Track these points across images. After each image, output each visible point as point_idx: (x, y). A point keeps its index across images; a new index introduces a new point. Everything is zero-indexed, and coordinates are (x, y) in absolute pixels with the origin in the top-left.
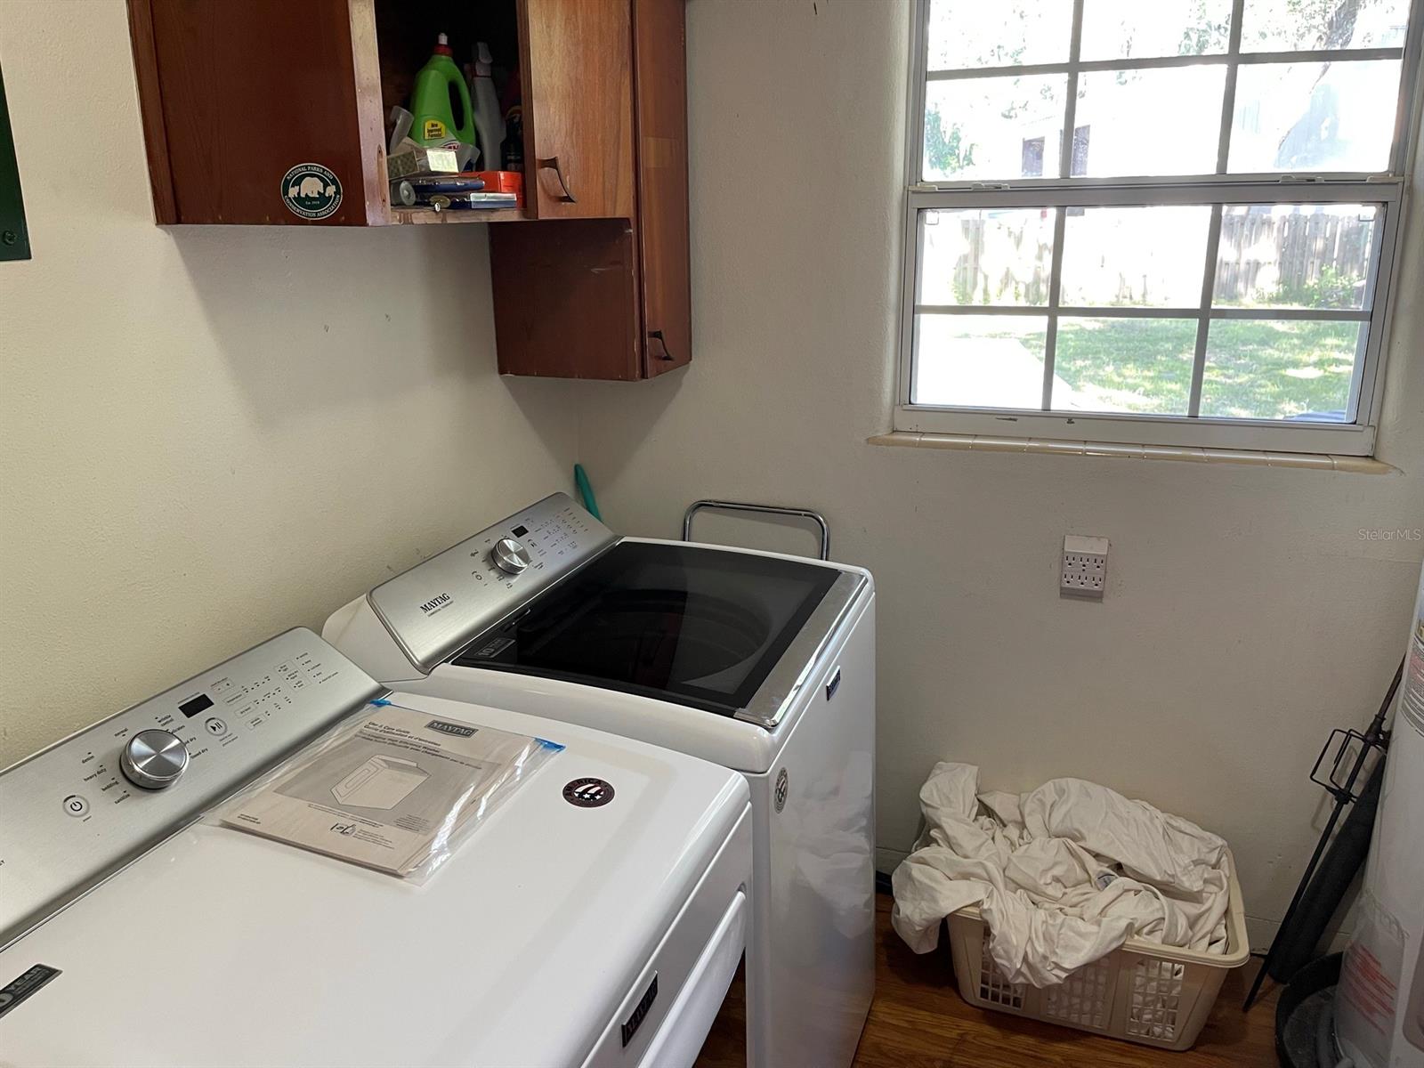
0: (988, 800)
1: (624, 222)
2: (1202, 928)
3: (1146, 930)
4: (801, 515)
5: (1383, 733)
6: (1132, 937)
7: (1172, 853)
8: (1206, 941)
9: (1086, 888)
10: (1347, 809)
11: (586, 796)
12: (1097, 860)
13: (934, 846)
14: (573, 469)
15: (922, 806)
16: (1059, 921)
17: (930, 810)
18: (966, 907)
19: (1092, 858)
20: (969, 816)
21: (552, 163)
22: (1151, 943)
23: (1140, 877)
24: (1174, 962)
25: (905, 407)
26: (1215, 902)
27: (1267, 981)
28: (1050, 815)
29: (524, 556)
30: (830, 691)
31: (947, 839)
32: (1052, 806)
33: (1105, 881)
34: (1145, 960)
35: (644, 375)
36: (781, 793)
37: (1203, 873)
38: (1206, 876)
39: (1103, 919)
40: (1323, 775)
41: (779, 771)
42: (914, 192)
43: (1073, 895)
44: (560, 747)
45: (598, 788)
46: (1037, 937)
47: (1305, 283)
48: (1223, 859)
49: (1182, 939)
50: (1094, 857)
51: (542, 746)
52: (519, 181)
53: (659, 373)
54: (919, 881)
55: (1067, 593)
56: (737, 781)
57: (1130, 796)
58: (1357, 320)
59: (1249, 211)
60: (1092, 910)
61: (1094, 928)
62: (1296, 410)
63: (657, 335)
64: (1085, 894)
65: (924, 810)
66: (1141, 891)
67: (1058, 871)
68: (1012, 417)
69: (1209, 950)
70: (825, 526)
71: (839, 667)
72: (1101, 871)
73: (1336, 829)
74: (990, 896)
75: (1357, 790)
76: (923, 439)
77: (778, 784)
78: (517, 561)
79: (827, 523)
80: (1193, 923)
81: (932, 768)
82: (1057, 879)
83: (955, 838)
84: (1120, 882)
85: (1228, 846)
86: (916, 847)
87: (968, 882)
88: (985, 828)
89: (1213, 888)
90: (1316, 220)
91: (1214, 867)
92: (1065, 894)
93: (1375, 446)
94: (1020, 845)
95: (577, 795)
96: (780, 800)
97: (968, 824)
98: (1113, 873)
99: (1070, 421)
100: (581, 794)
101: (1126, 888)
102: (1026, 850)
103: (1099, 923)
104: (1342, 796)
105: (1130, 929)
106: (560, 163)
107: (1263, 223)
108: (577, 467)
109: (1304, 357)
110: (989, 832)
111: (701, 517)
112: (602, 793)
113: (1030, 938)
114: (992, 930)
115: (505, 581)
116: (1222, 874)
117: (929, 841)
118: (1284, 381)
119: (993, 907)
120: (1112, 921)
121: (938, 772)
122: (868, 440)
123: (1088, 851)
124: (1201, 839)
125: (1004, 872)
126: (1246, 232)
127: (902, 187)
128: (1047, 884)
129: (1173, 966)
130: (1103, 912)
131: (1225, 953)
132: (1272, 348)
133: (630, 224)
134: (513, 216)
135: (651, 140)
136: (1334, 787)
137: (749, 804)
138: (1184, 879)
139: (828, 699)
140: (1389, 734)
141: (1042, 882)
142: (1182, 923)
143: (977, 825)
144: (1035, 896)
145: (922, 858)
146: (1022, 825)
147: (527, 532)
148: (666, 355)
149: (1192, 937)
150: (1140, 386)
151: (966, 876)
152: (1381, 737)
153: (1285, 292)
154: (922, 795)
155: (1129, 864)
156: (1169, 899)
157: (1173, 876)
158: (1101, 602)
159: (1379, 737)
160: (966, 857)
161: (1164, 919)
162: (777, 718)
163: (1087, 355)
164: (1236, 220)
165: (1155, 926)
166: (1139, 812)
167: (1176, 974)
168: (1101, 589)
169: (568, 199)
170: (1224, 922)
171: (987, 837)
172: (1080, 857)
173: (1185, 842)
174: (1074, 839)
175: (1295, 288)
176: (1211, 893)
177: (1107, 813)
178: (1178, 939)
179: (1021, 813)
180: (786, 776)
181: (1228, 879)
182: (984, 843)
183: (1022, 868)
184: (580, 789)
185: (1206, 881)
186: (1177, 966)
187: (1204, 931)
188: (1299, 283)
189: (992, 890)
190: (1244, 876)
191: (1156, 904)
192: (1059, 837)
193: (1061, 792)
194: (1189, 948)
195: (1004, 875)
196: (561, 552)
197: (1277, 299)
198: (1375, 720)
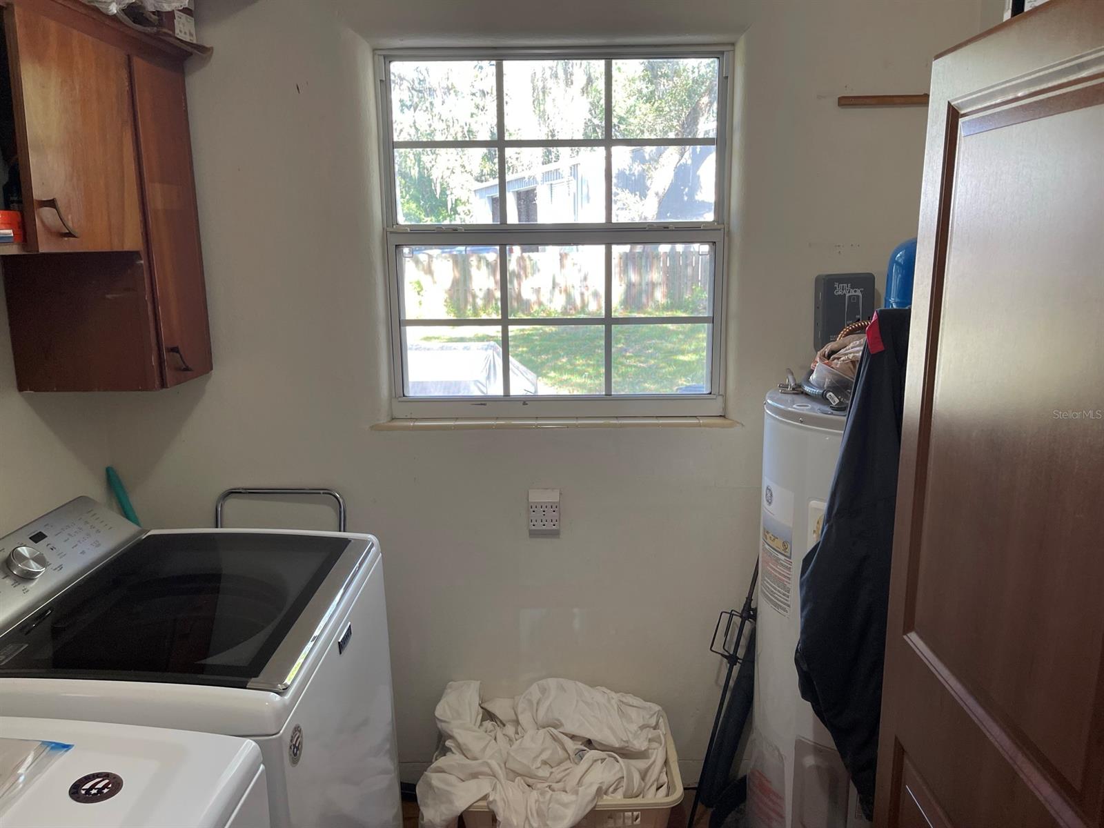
0: (490, 707)
1: (133, 255)
2: (649, 780)
3: (611, 789)
4: (320, 493)
5: (753, 610)
6: (602, 798)
7: (625, 724)
8: (654, 787)
9: (567, 764)
10: (736, 668)
11: (94, 791)
12: (573, 740)
13: (449, 754)
14: (104, 472)
15: (438, 722)
16: (548, 797)
17: (443, 724)
18: (475, 803)
19: (569, 739)
20: (475, 725)
21: (52, 203)
22: (615, 799)
23: (605, 748)
24: (632, 811)
25: (400, 399)
26: (658, 756)
27: (700, 807)
28: (537, 710)
29: (41, 561)
30: (341, 646)
31: (459, 746)
32: (538, 703)
33: (580, 755)
34: (613, 814)
35: (163, 385)
36: (296, 750)
37: (647, 735)
38: (650, 736)
39: (580, 789)
40: (718, 646)
41: (293, 727)
42: (391, 232)
43: (558, 773)
44: (67, 747)
45: (107, 781)
46: (532, 814)
47: (682, 298)
48: (660, 721)
49: (638, 789)
50: (571, 738)
51: (48, 748)
52: (19, 219)
53: (179, 383)
54: (438, 789)
55: (534, 534)
56: (249, 746)
57: (593, 684)
58: (705, 323)
59: (644, 248)
60: (572, 782)
61: (573, 798)
62: (685, 383)
63: (174, 350)
64: (566, 770)
65: (440, 725)
66: (605, 759)
67: (545, 756)
68: (483, 403)
69: (657, 796)
70: (341, 500)
71: (349, 623)
72: (577, 749)
73: (731, 683)
74: (494, 789)
75: (741, 653)
76: (416, 424)
77: (292, 741)
78: (34, 567)
79: (342, 498)
80: (644, 775)
81: (444, 688)
82: (545, 763)
83: (465, 744)
84: (591, 754)
85: (663, 709)
86: (436, 756)
87: (477, 780)
88: (489, 730)
89: (655, 745)
90: (686, 255)
91: (655, 728)
92: (551, 773)
93: (725, 409)
94: (516, 740)
95: (83, 792)
96: (295, 755)
97: (474, 731)
98: (585, 748)
99: (525, 403)
100: (88, 791)
101: (595, 759)
102: (521, 742)
103: (576, 793)
104: (732, 659)
105: (600, 792)
106: (59, 204)
107: (654, 258)
108: (108, 470)
109: (686, 347)
110: (492, 734)
111: (232, 504)
112: (110, 786)
113: (527, 818)
114: (498, 818)
115: (21, 587)
116: (661, 733)
117: (445, 751)
118: (676, 363)
119: (498, 798)
120: (586, 788)
121: (449, 690)
122: (373, 426)
123: (566, 735)
124: (643, 708)
125: (505, 764)
126: (643, 264)
127: (381, 229)
128: (539, 768)
129: (633, 814)
130: (580, 783)
131: (667, 795)
132: (666, 341)
133: (141, 257)
134: (13, 250)
135: (157, 186)
136: (726, 654)
137: (262, 767)
138: (635, 742)
139: (341, 653)
140: (755, 610)
141: (534, 767)
142: (637, 777)
143: (483, 728)
144: (529, 780)
145: (438, 767)
146: (517, 722)
147: (46, 537)
148: (184, 367)
149: (644, 787)
150: (586, 372)
151: (475, 776)
152: (752, 613)
153: (671, 303)
154: (437, 714)
155: (597, 739)
156: (626, 760)
157: (627, 742)
158: (559, 538)
159: (750, 613)
160: (475, 759)
161: (623, 777)
162: (288, 681)
163: (549, 350)
164: (636, 256)
165: (617, 785)
166: (598, 695)
167: (636, 819)
168: (558, 527)
169: (69, 235)
170: (665, 770)
171: (489, 738)
172: (560, 741)
173: (633, 713)
174: (555, 727)
175: (677, 300)
176: (654, 749)
177: (577, 701)
178: (634, 791)
179: (515, 713)
180: (300, 731)
181: (665, 735)
182: (488, 744)
183: (518, 759)
184: (87, 786)
185: (650, 740)
186: (635, 813)
187: (651, 781)
188: (679, 298)
189: (496, 784)
190: (675, 732)
191: (617, 766)
192: (544, 728)
193: (544, 691)
194: (643, 797)
195: (506, 768)
196: (83, 552)
197: (666, 308)
198: (746, 601)
